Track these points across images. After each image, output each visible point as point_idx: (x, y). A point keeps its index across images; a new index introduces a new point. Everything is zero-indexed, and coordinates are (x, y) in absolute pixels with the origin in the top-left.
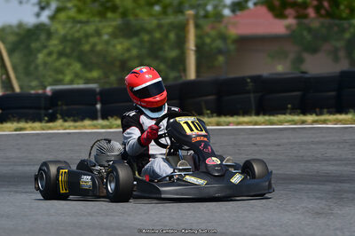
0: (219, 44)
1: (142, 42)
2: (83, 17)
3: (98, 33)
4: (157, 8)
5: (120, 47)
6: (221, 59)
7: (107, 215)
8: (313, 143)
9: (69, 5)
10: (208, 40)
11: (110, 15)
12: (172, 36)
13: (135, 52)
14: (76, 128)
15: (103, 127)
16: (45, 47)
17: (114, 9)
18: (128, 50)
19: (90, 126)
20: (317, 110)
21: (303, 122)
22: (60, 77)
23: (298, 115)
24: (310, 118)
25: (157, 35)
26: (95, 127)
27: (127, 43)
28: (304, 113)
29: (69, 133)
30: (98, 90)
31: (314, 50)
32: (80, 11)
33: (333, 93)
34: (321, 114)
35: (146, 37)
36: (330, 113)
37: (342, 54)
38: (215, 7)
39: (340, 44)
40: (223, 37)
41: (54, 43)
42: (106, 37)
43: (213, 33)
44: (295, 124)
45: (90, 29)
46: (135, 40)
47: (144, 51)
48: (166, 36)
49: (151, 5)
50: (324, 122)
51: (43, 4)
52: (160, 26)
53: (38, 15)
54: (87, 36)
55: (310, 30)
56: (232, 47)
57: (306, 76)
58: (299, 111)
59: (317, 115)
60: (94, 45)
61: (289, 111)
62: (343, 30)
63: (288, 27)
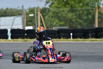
1: (76, 14)
2: (59, 6)
4: (81, 4)
5: (70, 15)
9: (55, 2)
11: (67, 6)
12: (85, 13)
13: (74, 17)
14: (67, 41)
16: (48, 14)
17: (68, 4)
18: (72, 16)
22: (52, 23)
25: (81, 12)
27: (72, 14)
29: (65, 43)
32: (58, 4)
35: (78, 13)
38: (98, 4)
41: (51, 14)
42: (66, 12)
45: (61, 9)
47: (77, 17)
48: (83, 12)
49: (79, 3)
51: (47, 2)
52: (82, 10)
53: (46, 5)
54: (60, 12)
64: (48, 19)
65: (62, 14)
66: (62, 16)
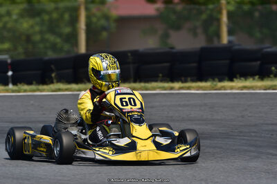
0: (103, 22)
3: (9, 14)
6: (105, 34)
7: (17, 166)
8: (179, 105)
10: (94, 20)
15: (13, 91)
19: (3, 90)
20: (183, 79)
21: (172, 88)
23: (168, 82)
24: (177, 85)
26: (7, 91)
28: (172, 81)
30: (9, 61)
31: (177, 28)
33: (195, 65)
34: (186, 81)
36: (193, 81)
37: (199, 31)
39: (198, 24)
40: (107, 17)
43: (98, 14)
44: (165, 90)
46: (38, 19)
50: (189, 88)
55: (175, 12)
56: (113, 25)
57: (174, 51)
58: (168, 79)
59: (182, 82)
60: (6, 23)
61: (160, 79)
62: (201, 13)
63: (158, 10)
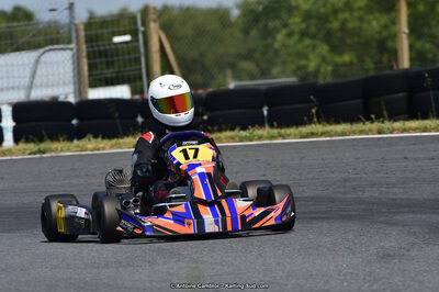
64: (285, 46)
65: (345, 21)
66: (343, 28)
